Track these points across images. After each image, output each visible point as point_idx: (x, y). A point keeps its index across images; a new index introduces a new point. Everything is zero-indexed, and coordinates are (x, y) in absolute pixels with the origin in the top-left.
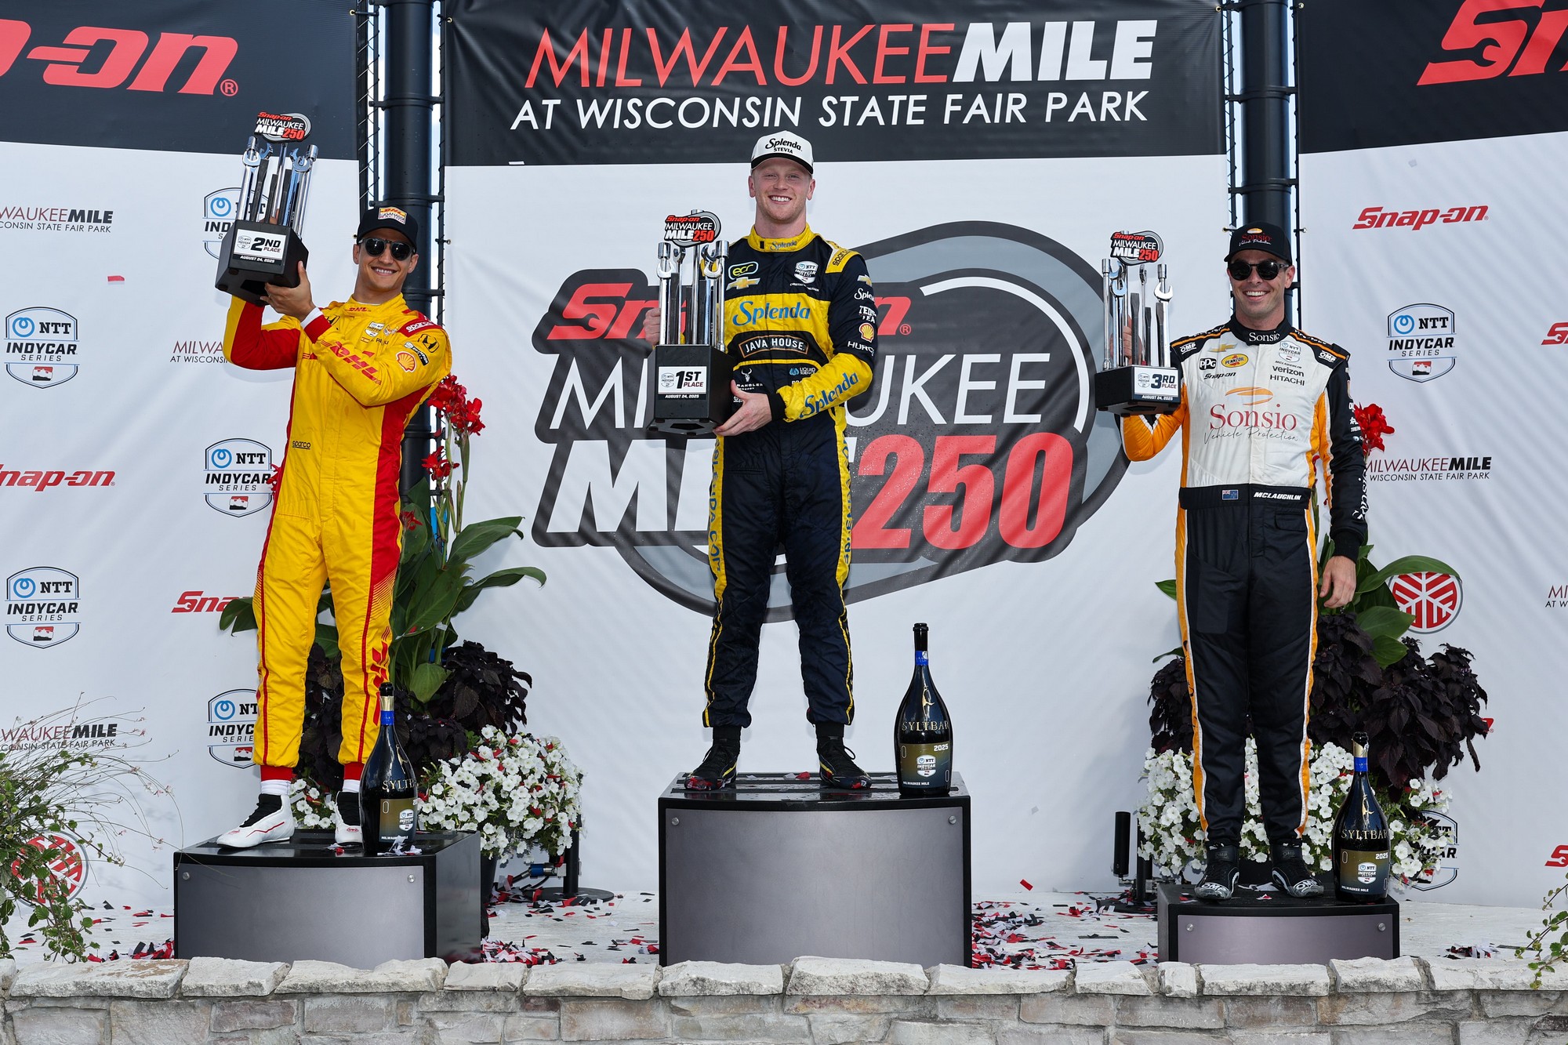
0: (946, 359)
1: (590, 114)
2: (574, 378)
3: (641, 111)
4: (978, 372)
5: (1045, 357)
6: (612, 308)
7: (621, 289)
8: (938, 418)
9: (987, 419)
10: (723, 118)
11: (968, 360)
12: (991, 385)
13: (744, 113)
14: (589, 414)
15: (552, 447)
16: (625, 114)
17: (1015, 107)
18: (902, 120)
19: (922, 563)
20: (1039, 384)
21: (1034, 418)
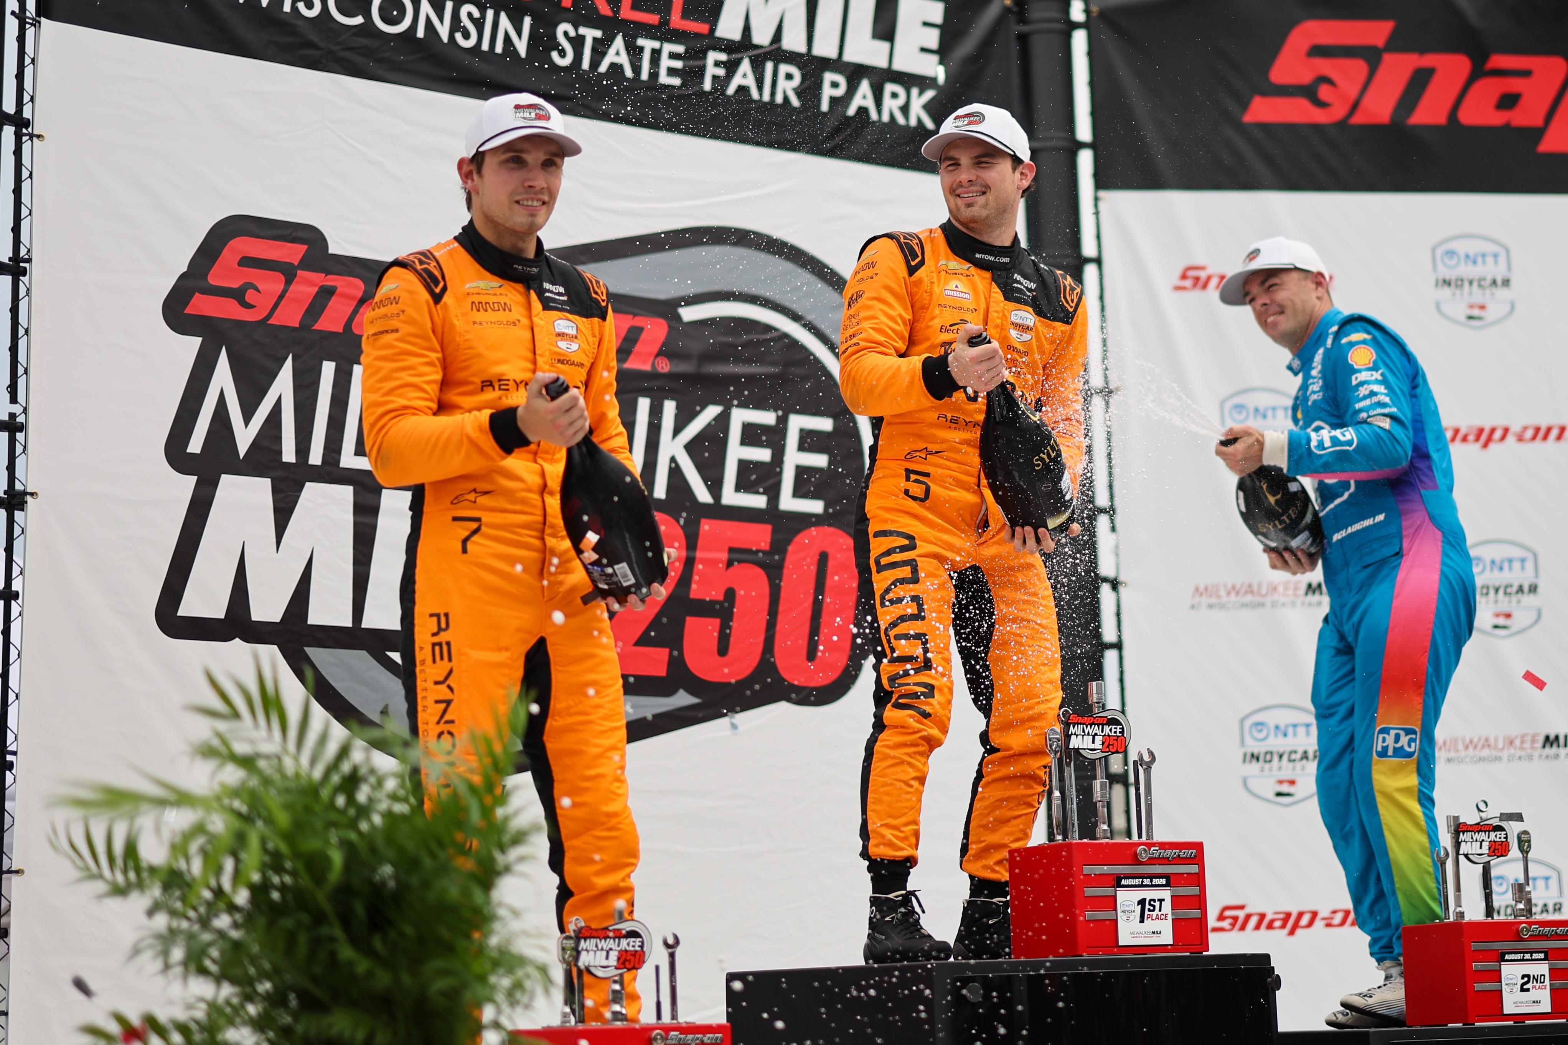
0: (712, 412)
2: (223, 379)
4: (750, 436)
5: (825, 424)
6: (279, 280)
7: (293, 253)
8: (703, 495)
9: (759, 501)
10: (430, 26)
11: (740, 416)
12: (763, 455)
13: (457, 25)
14: (244, 437)
15: (189, 483)
17: (787, 84)
18: (654, 75)
19: (683, 699)
20: (820, 460)
21: (815, 507)
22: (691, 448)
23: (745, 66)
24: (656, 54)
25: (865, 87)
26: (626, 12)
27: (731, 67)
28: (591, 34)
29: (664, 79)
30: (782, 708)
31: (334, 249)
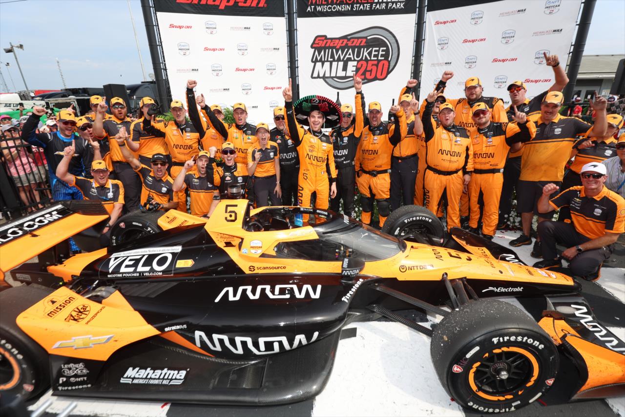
0: (371, 49)
1: (319, 9)
2: (317, 53)
3: (326, 8)
4: (375, 51)
5: (385, 48)
6: (322, 42)
7: (324, 38)
8: (369, 58)
9: (376, 58)
10: (339, 9)
11: (374, 49)
12: (377, 53)
13: (342, 8)
14: (319, 58)
15: (313, 64)
16: (324, 9)
17: (384, 6)
18: (366, 9)
19: (366, 81)
20: (384, 53)
21: (383, 58)
22: (368, 53)
23: (378, 5)
24: (366, 6)
25: (395, 4)
26: (363, 1)
27: (376, 6)
28: (358, 5)
29: (367, 9)
30: (377, 81)
31: (328, 37)
